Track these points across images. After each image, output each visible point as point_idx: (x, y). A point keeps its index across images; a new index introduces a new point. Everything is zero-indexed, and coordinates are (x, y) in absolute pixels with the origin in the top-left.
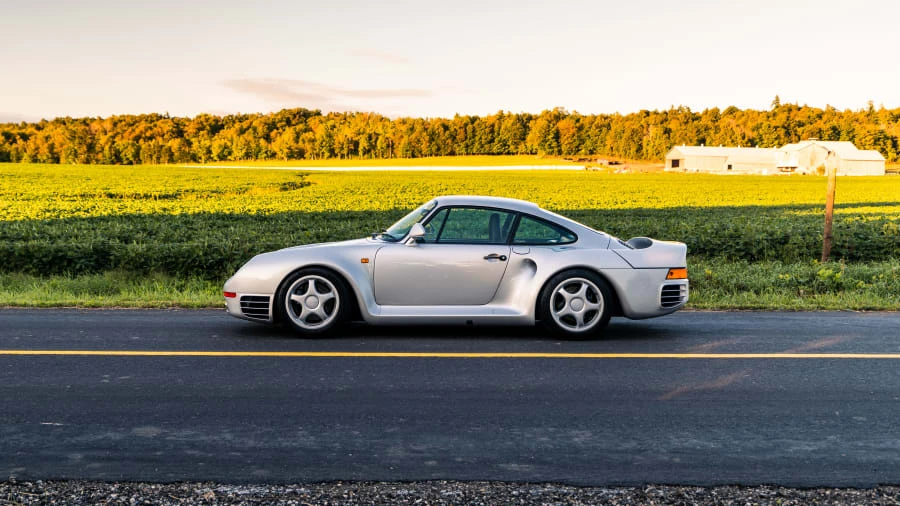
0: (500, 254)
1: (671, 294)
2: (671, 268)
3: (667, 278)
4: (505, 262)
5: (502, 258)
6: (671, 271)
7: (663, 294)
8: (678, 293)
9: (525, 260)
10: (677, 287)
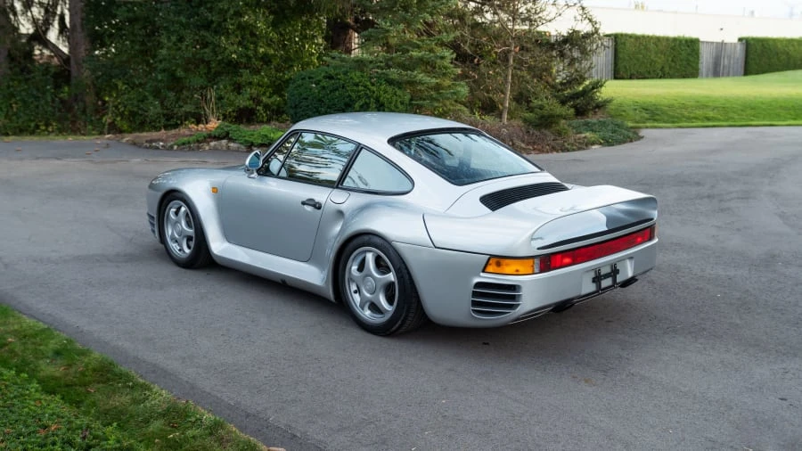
0: (317, 200)
1: (494, 299)
2: (493, 256)
3: (483, 271)
4: (320, 211)
5: (317, 206)
6: (496, 260)
7: (475, 294)
8: (513, 298)
9: (339, 212)
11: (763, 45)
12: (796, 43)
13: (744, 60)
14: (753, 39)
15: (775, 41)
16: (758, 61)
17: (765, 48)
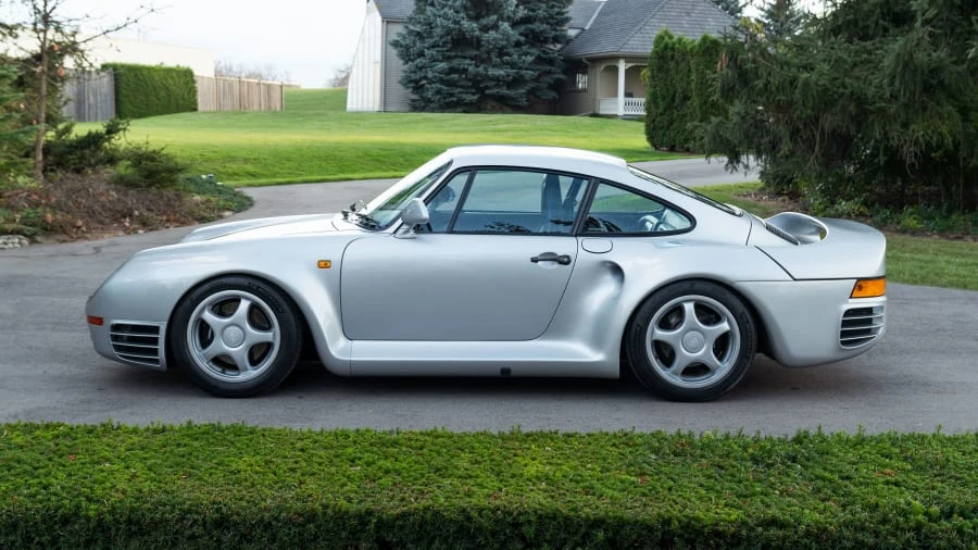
0: (560, 252)
1: (856, 325)
2: (859, 279)
3: (851, 297)
4: (569, 267)
5: (564, 261)
6: (861, 284)
7: (844, 324)
8: (869, 321)
9: (604, 263)
10: (869, 311)
11: (136, 75)
12: (174, 74)
13: (113, 97)
14: (123, 66)
15: (149, 69)
16: (132, 99)
17: (140, 80)
